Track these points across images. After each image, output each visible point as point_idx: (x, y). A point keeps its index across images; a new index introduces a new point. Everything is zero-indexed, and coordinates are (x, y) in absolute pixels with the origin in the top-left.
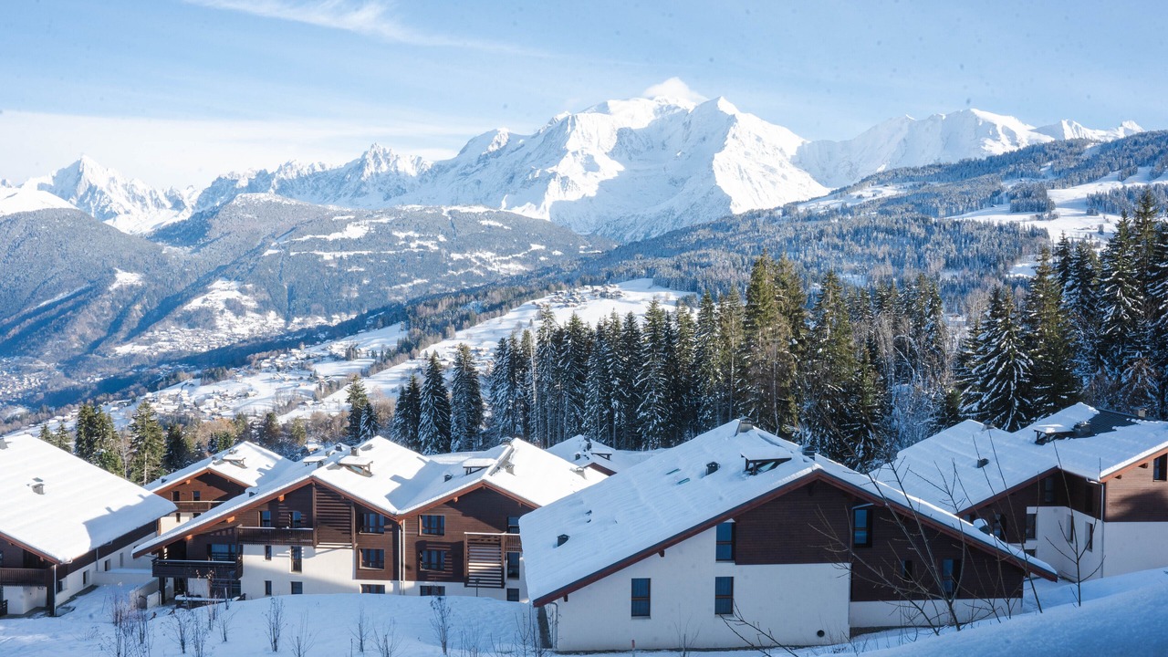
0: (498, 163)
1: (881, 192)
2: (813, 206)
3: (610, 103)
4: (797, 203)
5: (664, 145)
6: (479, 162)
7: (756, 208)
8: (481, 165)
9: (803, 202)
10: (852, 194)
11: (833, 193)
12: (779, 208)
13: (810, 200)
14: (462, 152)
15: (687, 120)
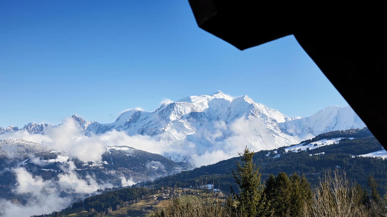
0: (135, 126)
1: (326, 142)
2: (292, 149)
3: (192, 97)
4: (285, 147)
5: (218, 118)
6: (126, 125)
7: (264, 150)
8: (127, 126)
9: (287, 147)
10: (312, 143)
11: (302, 142)
12: (275, 150)
13: (291, 146)
14: (118, 119)
15: (229, 106)
